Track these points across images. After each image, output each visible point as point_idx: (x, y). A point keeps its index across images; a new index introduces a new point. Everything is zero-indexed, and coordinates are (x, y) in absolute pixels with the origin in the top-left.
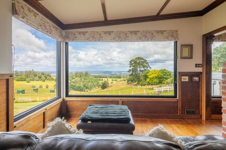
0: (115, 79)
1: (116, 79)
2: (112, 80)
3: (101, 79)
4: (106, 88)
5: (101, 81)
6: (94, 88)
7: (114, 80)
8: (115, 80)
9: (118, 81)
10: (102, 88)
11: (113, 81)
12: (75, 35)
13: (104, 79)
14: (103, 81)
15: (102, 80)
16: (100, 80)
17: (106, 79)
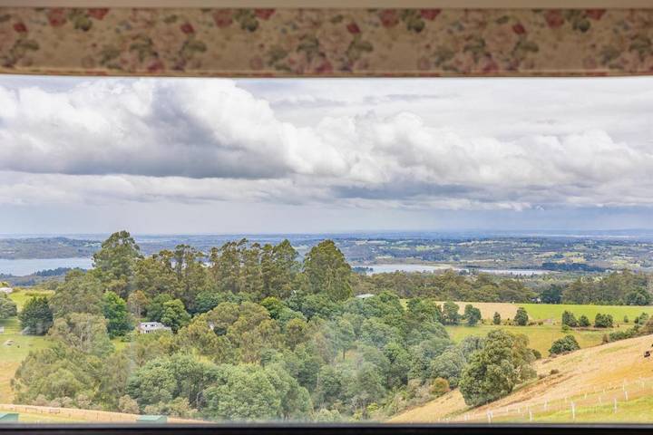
0: (590, 311)
1: (605, 310)
2: (568, 321)
3: (462, 307)
4: (510, 391)
5: (459, 335)
6: (399, 396)
7: (585, 324)
8: (592, 319)
9: (624, 329)
10: (468, 393)
11: (578, 335)
12: (21, 28)
13: (487, 310)
14: (481, 332)
15: (472, 323)
16: (454, 320)
17: (508, 310)
